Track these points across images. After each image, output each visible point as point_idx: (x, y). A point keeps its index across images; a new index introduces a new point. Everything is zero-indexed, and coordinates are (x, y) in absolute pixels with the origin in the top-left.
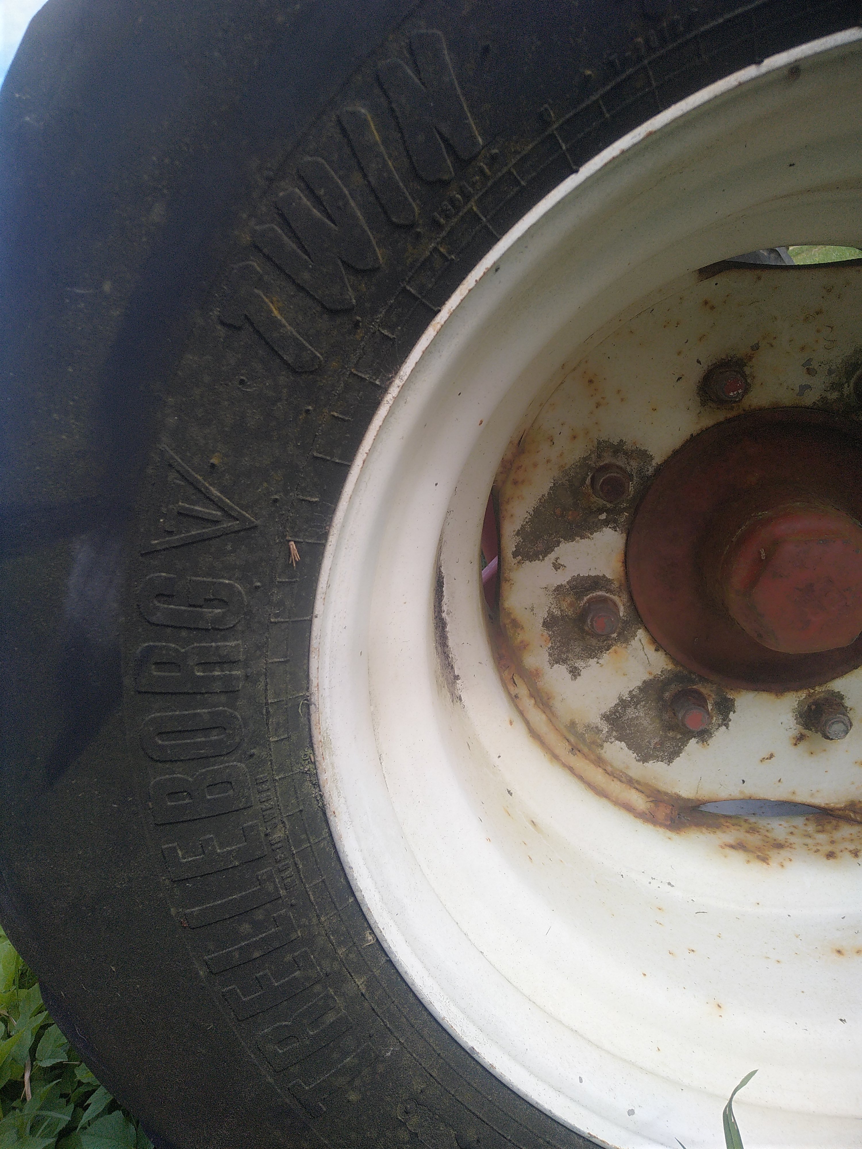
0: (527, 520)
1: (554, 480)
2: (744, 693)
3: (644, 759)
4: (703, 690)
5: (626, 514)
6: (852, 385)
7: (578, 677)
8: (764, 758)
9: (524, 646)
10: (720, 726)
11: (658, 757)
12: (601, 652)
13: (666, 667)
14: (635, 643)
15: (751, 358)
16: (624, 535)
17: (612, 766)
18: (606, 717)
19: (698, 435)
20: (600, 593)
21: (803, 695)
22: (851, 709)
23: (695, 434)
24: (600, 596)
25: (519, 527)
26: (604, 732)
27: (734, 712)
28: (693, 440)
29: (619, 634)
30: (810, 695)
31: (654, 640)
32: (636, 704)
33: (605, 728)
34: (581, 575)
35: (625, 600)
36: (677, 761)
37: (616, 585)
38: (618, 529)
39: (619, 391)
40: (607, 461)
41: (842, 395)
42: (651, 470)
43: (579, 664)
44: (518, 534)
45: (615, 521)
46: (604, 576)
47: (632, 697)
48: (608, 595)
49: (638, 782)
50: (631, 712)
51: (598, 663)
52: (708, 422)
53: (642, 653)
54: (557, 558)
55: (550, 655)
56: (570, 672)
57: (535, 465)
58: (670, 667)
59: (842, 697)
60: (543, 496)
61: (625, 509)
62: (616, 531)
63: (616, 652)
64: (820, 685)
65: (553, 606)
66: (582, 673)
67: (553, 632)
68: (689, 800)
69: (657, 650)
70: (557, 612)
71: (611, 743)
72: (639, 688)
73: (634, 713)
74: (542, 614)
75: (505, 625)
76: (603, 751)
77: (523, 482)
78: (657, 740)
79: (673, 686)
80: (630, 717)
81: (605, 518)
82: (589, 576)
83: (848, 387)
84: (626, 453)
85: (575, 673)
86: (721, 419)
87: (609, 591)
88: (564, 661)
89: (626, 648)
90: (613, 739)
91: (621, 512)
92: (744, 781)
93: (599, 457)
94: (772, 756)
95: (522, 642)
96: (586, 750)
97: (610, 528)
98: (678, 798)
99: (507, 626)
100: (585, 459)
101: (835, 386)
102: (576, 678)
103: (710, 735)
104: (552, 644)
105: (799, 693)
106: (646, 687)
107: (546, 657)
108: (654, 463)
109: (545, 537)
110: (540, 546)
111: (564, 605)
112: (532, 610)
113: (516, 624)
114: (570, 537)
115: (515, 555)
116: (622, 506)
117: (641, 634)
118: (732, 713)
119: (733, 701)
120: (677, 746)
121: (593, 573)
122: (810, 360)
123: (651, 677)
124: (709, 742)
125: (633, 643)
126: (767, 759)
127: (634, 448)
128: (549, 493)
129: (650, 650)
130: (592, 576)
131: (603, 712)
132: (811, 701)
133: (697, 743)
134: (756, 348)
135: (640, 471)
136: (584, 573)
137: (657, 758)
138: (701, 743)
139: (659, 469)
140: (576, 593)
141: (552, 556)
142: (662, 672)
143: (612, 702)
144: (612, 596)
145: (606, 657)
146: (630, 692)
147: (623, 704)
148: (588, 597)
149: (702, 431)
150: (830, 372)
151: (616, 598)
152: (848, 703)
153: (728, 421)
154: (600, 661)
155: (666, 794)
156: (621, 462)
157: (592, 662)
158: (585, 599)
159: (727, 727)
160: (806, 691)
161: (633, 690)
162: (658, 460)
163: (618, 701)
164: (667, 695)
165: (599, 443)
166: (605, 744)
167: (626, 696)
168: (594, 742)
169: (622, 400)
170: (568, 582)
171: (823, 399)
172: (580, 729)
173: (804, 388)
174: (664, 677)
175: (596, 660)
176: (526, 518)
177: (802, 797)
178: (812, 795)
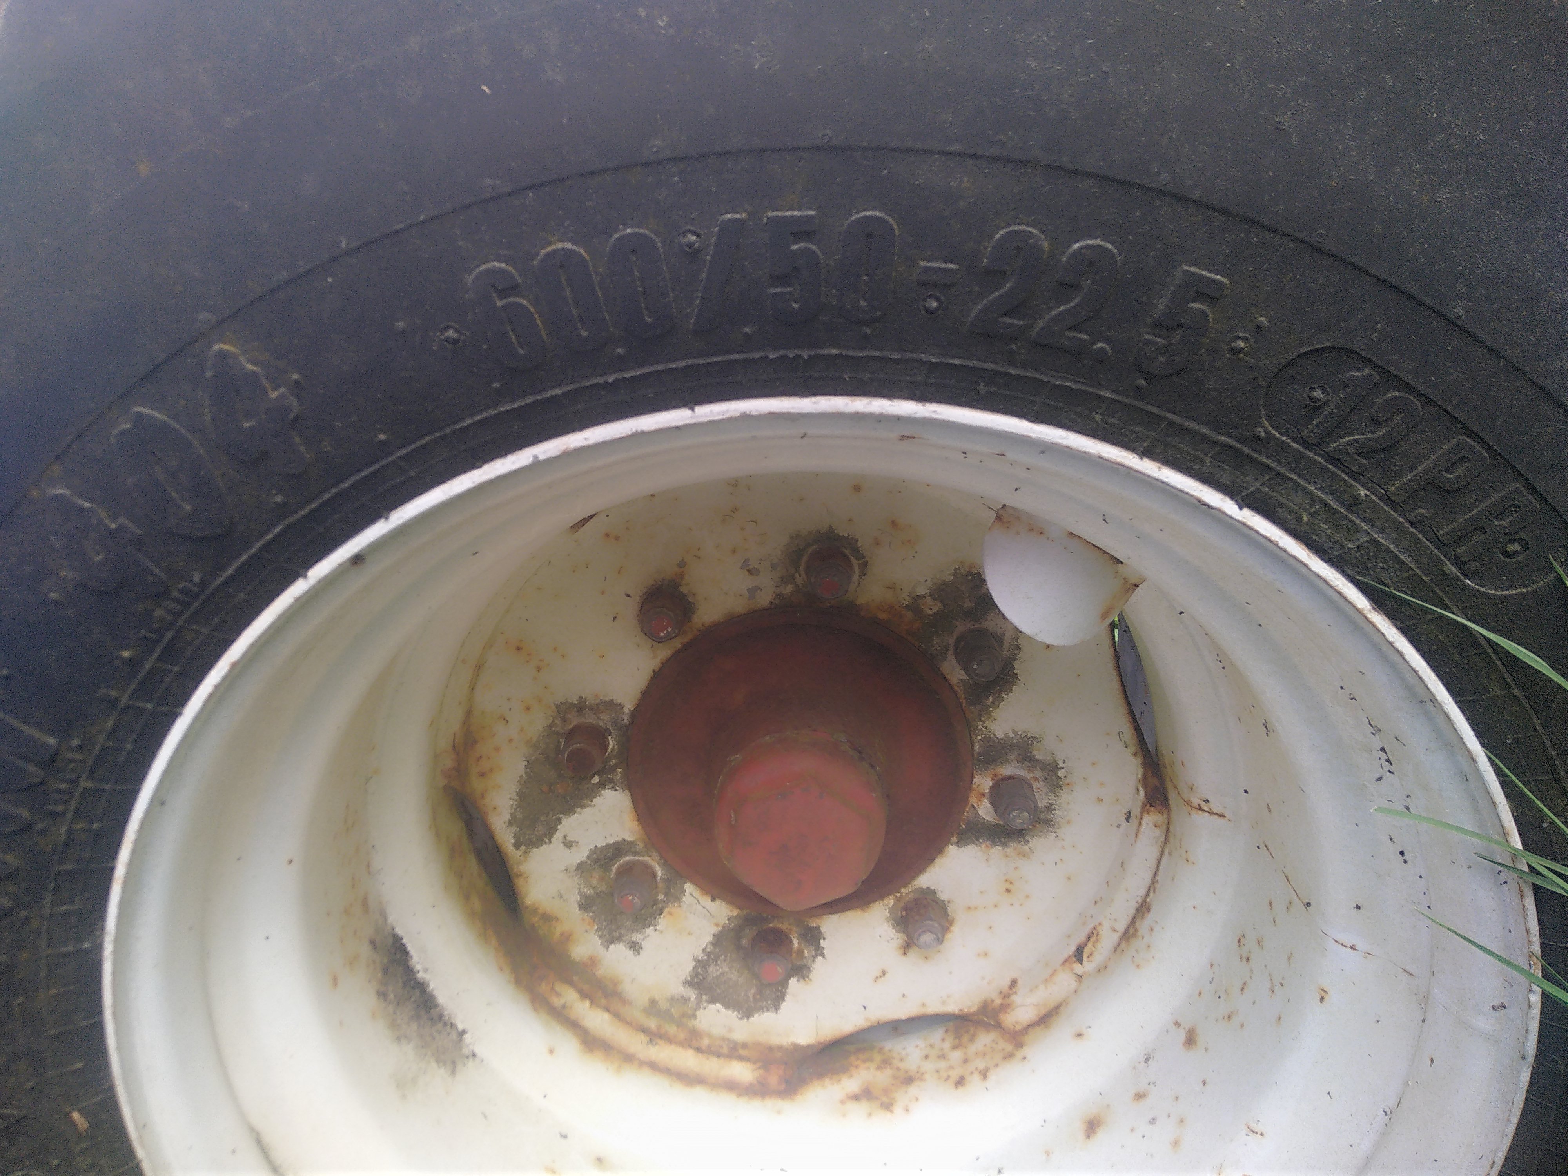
0: (515, 807)
1: (526, 758)
2: (825, 917)
3: (748, 1014)
4: (780, 926)
5: (620, 770)
6: (803, 573)
7: (641, 951)
8: (877, 977)
9: (567, 938)
10: (814, 957)
11: (763, 1009)
12: (655, 918)
13: (731, 914)
14: (687, 899)
15: (682, 576)
16: (627, 792)
17: (710, 1036)
18: (689, 983)
19: (660, 669)
20: (627, 859)
21: (890, 901)
22: (949, 902)
23: (657, 670)
24: (627, 863)
25: (508, 817)
26: (692, 999)
27: (824, 939)
28: (657, 676)
29: (666, 895)
30: (898, 900)
31: (705, 891)
32: (716, 961)
33: (692, 994)
34: (599, 846)
35: (658, 858)
36: (784, 1006)
37: (641, 846)
38: (617, 788)
39: (555, 649)
40: (574, 723)
41: (797, 586)
42: (626, 719)
43: (637, 937)
44: (510, 823)
45: (611, 781)
46: (624, 840)
47: (708, 954)
48: (636, 858)
49: (745, 1046)
50: (713, 971)
51: (656, 930)
52: (664, 652)
53: (699, 907)
54: (565, 837)
55: (600, 937)
56: (631, 948)
57: (497, 749)
58: (735, 912)
59: (934, 892)
60: (521, 777)
61: (616, 766)
62: (616, 790)
63: (670, 914)
64: (905, 886)
65: (582, 886)
66: (643, 946)
67: (594, 912)
68: (809, 1047)
69: (713, 900)
70: (589, 891)
71: (705, 1008)
72: (712, 943)
73: (717, 970)
74: (574, 898)
75: (533, 926)
76: (698, 1020)
77: (491, 770)
78: (753, 991)
79: (747, 931)
80: (715, 975)
81: (598, 780)
82: (608, 845)
83: (800, 576)
84: (591, 709)
85: (636, 947)
86: (679, 646)
87: (635, 853)
88: (619, 939)
89: (680, 906)
90: (705, 1004)
91: (613, 770)
92: (865, 1007)
93: (564, 720)
94: (884, 973)
95: (562, 934)
96: (672, 1029)
97: (608, 789)
98: (796, 1048)
99: (536, 925)
100: (550, 727)
101: (785, 580)
102: (639, 953)
103: (809, 969)
104: (597, 925)
105: (886, 901)
106: (718, 940)
107: (598, 941)
108: (626, 710)
109: (542, 818)
110: (541, 829)
111: (595, 882)
112: (561, 897)
113: (547, 918)
114: (569, 811)
115: (517, 845)
116: (611, 763)
117: (689, 887)
118: (822, 941)
119: (818, 928)
120: (777, 990)
121: (611, 841)
122: (746, 562)
123: (720, 928)
124: (810, 977)
125: (684, 899)
126: (881, 977)
127: (598, 701)
128: (526, 773)
129: (706, 901)
130: (611, 844)
131: (683, 978)
132: (902, 905)
133: (798, 981)
134: (682, 564)
135: (615, 723)
136: (601, 843)
137: (761, 1009)
138: (802, 980)
139: (634, 714)
140: (601, 866)
141: (558, 836)
142: (728, 920)
143: (688, 967)
144: (641, 858)
145: (663, 922)
146: (704, 950)
147: (701, 965)
148: (616, 866)
149: (663, 664)
150: (774, 567)
151: (646, 859)
152: (943, 896)
153: (686, 647)
154: (658, 928)
155: (780, 1048)
156: (590, 719)
157: (650, 931)
158: (614, 869)
159: (823, 955)
160: (891, 897)
161: (706, 947)
162: (629, 706)
163: (694, 963)
164: (744, 942)
165: (557, 706)
166: (698, 1013)
167: (701, 955)
168: (684, 1015)
169: (563, 656)
170: (588, 857)
171: (779, 596)
172: (663, 1005)
173: (753, 591)
174: (733, 924)
175: (652, 928)
176: (512, 805)
177: (934, 1007)
178: (944, 1003)
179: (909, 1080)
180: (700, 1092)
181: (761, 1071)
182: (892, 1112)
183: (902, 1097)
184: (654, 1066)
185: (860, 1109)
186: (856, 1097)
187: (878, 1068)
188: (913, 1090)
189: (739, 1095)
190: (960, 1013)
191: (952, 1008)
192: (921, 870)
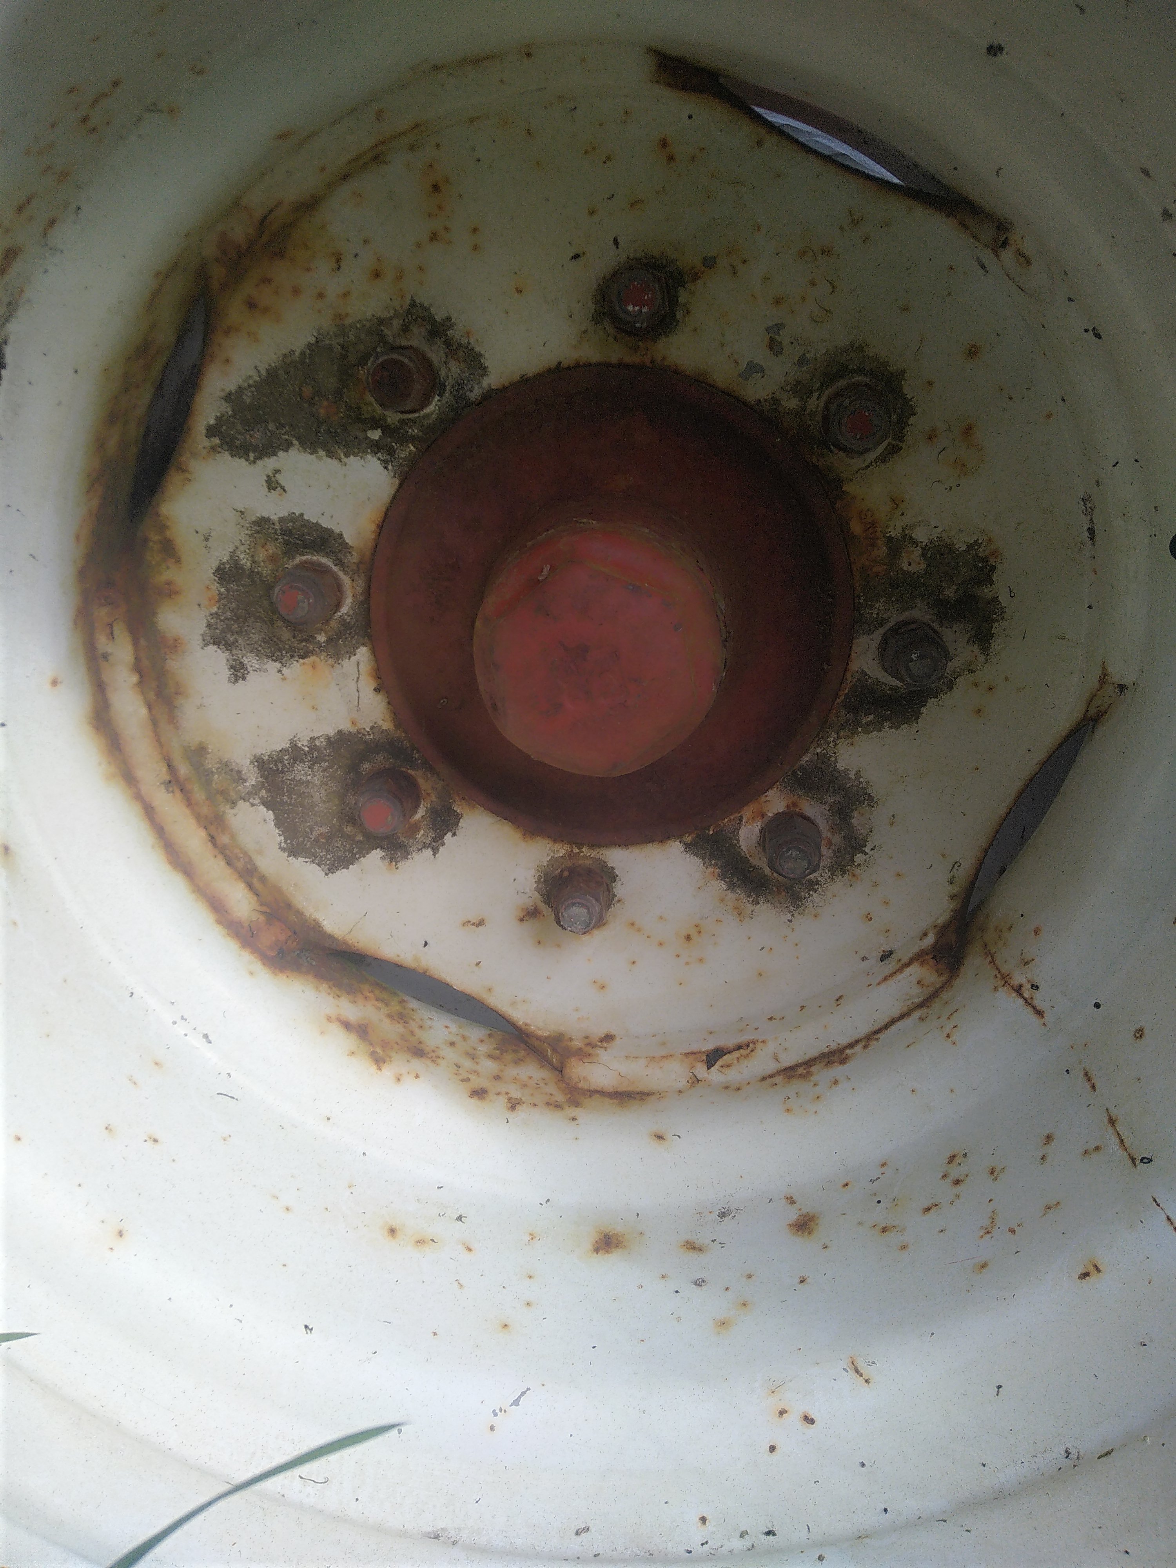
0: (251, 382)
1: (319, 334)
2: (479, 810)
3: (294, 851)
4: (421, 781)
5: (412, 448)
6: (824, 399)
7: (240, 681)
8: (469, 922)
9: (170, 592)
10: (425, 846)
11: (316, 857)
12: (292, 656)
13: (380, 723)
14: (348, 665)
15: (695, 277)
16: (397, 482)
17: (233, 837)
18: (260, 763)
19: (568, 368)
20: (324, 560)
21: (561, 850)
22: (619, 901)
23: (565, 364)
24: (320, 565)
25: (233, 388)
26: (247, 784)
27: (454, 834)
28: (558, 372)
29: (330, 640)
30: (570, 855)
31: (378, 674)
32: (314, 761)
33: (253, 778)
34: (306, 517)
35: (359, 590)
36: (342, 875)
37: (353, 558)
38: (390, 467)
39: (475, 230)
40: (414, 343)
41: (804, 408)
42: (475, 394)
43: (250, 661)
44: (228, 398)
45: (391, 452)
46: (341, 535)
47: (313, 748)
48: (335, 569)
49: (263, 879)
50: (301, 771)
51: (280, 671)
52: (591, 353)
53: (353, 685)
54: (277, 471)
55: (209, 626)
56: (232, 667)
57: (296, 291)
58: (387, 725)
59: (614, 878)
60: (292, 352)
61: (413, 439)
62: (386, 468)
63: (314, 667)
64: (592, 846)
65: (242, 548)
66: (248, 677)
67: (228, 590)
68: (331, 937)
69: (377, 690)
70: (245, 561)
71: (253, 805)
72: (328, 738)
73: (306, 774)
74: (221, 554)
75: (146, 540)
76: (233, 811)
77: (266, 310)
78: (324, 830)
79: (380, 758)
80: (298, 778)
81: (377, 438)
82: (317, 525)
83: (818, 399)
84: (448, 344)
85: (238, 672)
86: (614, 360)
87: (339, 563)
88: (229, 646)
89: (333, 667)
90: (257, 801)
91: (405, 440)
92: (426, 944)
93: (405, 329)
94: (481, 923)
95: (169, 583)
96: (199, 795)
97: (379, 459)
98: (316, 927)
99: (151, 544)
100: (381, 321)
101: (799, 389)
102: (236, 681)
103: (406, 855)
104: (219, 608)
105: (557, 846)
106: (340, 740)
107: (202, 627)
108: (486, 382)
109: (271, 426)
110: (257, 437)
111: (262, 555)
112: (207, 540)
113: (169, 549)
114: (311, 444)
115: (211, 431)
116: (410, 431)
117: (363, 653)
118: (449, 834)
119: (458, 817)
120: (351, 851)
121: (325, 523)
122: (780, 326)
123: (353, 730)
124: (399, 864)
125: (346, 663)
126: (473, 924)
127: (464, 341)
128: (303, 353)
129: (367, 685)
130: (322, 527)
131: (259, 752)
132: (569, 863)
133: (383, 858)
134: (710, 263)
135: (459, 385)
136: (311, 516)
137: (314, 858)
138: (387, 862)
139: (489, 395)
140: (286, 543)
141: (270, 463)
142: (372, 728)
143: (278, 743)
144: (341, 574)
145: (296, 668)
146: (313, 739)
147: (294, 753)
148: (304, 558)
149: (577, 365)
150: (802, 361)
151: (345, 579)
152: (619, 890)
153: (622, 366)
154: (284, 670)
155: (299, 913)
156: (436, 354)
157: (273, 666)
158: (299, 559)
159: (435, 851)
160: (567, 847)
161: (318, 738)
162: (493, 380)
163: (288, 745)
164: (366, 766)
165: (413, 304)
166: (241, 803)
167: (303, 743)
168: (223, 793)
169: (475, 248)
170: (281, 520)
171: (775, 401)
172: (210, 763)
173: (754, 369)
174: (372, 737)
175: (278, 665)
176: (251, 377)
177: (499, 1001)
178: (513, 1004)
179: (418, 1052)
180: (178, 881)
181: (262, 918)
182: (379, 1069)
183: (400, 1063)
184: (149, 812)
185: (344, 1041)
186: (347, 1025)
187: (390, 1016)
188: (417, 1064)
189: (219, 922)
190: (524, 1027)
191: (519, 1015)
192: (626, 843)
